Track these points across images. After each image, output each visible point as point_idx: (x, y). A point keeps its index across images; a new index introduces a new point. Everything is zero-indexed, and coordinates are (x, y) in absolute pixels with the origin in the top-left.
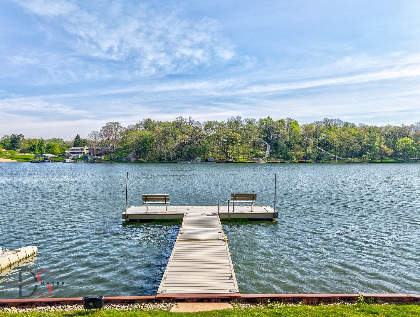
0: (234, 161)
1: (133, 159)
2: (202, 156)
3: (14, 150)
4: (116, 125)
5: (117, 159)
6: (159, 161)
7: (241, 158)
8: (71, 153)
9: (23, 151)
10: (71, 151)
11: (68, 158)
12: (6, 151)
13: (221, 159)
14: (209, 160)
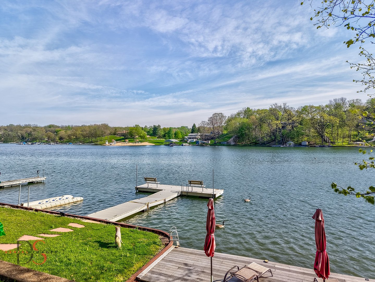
0: (331, 145)
1: (233, 143)
2: (296, 140)
3: (155, 136)
4: (220, 115)
5: (220, 143)
6: (254, 144)
7: (339, 142)
8: (189, 138)
9: (159, 137)
10: (189, 137)
11: (186, 142)
12: (150, 137)
13: (316, 143)
14: (303, 144)
